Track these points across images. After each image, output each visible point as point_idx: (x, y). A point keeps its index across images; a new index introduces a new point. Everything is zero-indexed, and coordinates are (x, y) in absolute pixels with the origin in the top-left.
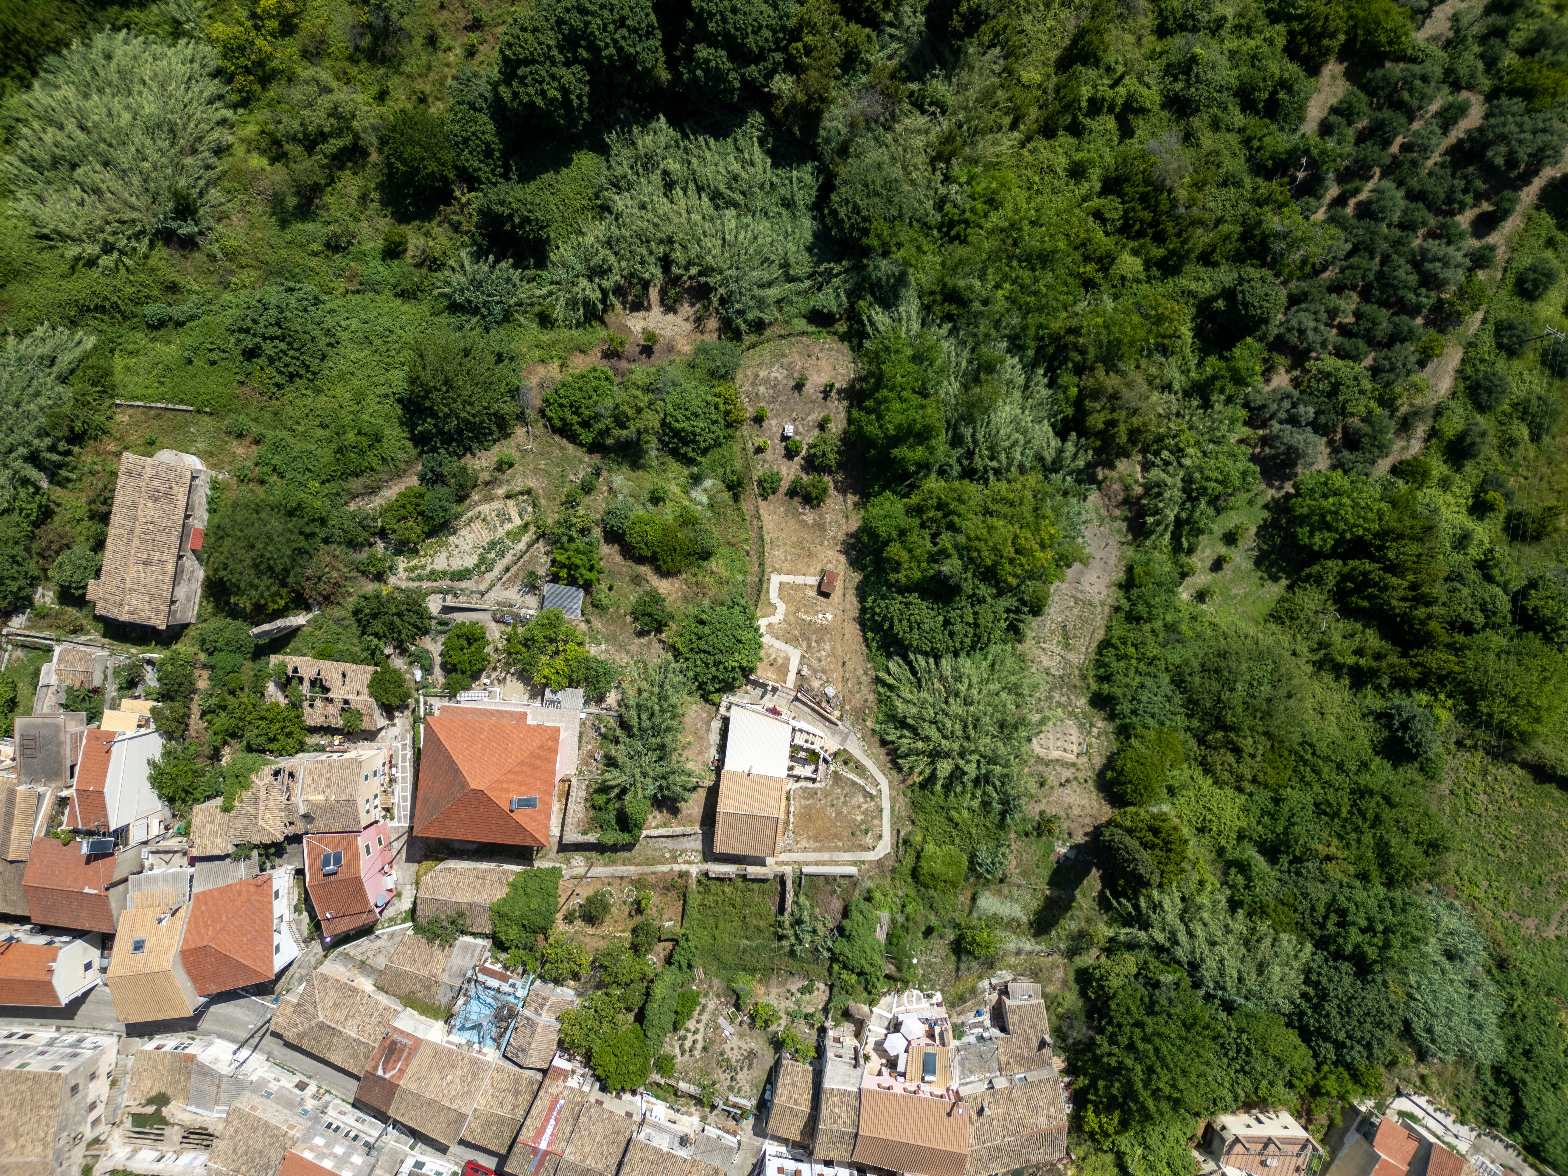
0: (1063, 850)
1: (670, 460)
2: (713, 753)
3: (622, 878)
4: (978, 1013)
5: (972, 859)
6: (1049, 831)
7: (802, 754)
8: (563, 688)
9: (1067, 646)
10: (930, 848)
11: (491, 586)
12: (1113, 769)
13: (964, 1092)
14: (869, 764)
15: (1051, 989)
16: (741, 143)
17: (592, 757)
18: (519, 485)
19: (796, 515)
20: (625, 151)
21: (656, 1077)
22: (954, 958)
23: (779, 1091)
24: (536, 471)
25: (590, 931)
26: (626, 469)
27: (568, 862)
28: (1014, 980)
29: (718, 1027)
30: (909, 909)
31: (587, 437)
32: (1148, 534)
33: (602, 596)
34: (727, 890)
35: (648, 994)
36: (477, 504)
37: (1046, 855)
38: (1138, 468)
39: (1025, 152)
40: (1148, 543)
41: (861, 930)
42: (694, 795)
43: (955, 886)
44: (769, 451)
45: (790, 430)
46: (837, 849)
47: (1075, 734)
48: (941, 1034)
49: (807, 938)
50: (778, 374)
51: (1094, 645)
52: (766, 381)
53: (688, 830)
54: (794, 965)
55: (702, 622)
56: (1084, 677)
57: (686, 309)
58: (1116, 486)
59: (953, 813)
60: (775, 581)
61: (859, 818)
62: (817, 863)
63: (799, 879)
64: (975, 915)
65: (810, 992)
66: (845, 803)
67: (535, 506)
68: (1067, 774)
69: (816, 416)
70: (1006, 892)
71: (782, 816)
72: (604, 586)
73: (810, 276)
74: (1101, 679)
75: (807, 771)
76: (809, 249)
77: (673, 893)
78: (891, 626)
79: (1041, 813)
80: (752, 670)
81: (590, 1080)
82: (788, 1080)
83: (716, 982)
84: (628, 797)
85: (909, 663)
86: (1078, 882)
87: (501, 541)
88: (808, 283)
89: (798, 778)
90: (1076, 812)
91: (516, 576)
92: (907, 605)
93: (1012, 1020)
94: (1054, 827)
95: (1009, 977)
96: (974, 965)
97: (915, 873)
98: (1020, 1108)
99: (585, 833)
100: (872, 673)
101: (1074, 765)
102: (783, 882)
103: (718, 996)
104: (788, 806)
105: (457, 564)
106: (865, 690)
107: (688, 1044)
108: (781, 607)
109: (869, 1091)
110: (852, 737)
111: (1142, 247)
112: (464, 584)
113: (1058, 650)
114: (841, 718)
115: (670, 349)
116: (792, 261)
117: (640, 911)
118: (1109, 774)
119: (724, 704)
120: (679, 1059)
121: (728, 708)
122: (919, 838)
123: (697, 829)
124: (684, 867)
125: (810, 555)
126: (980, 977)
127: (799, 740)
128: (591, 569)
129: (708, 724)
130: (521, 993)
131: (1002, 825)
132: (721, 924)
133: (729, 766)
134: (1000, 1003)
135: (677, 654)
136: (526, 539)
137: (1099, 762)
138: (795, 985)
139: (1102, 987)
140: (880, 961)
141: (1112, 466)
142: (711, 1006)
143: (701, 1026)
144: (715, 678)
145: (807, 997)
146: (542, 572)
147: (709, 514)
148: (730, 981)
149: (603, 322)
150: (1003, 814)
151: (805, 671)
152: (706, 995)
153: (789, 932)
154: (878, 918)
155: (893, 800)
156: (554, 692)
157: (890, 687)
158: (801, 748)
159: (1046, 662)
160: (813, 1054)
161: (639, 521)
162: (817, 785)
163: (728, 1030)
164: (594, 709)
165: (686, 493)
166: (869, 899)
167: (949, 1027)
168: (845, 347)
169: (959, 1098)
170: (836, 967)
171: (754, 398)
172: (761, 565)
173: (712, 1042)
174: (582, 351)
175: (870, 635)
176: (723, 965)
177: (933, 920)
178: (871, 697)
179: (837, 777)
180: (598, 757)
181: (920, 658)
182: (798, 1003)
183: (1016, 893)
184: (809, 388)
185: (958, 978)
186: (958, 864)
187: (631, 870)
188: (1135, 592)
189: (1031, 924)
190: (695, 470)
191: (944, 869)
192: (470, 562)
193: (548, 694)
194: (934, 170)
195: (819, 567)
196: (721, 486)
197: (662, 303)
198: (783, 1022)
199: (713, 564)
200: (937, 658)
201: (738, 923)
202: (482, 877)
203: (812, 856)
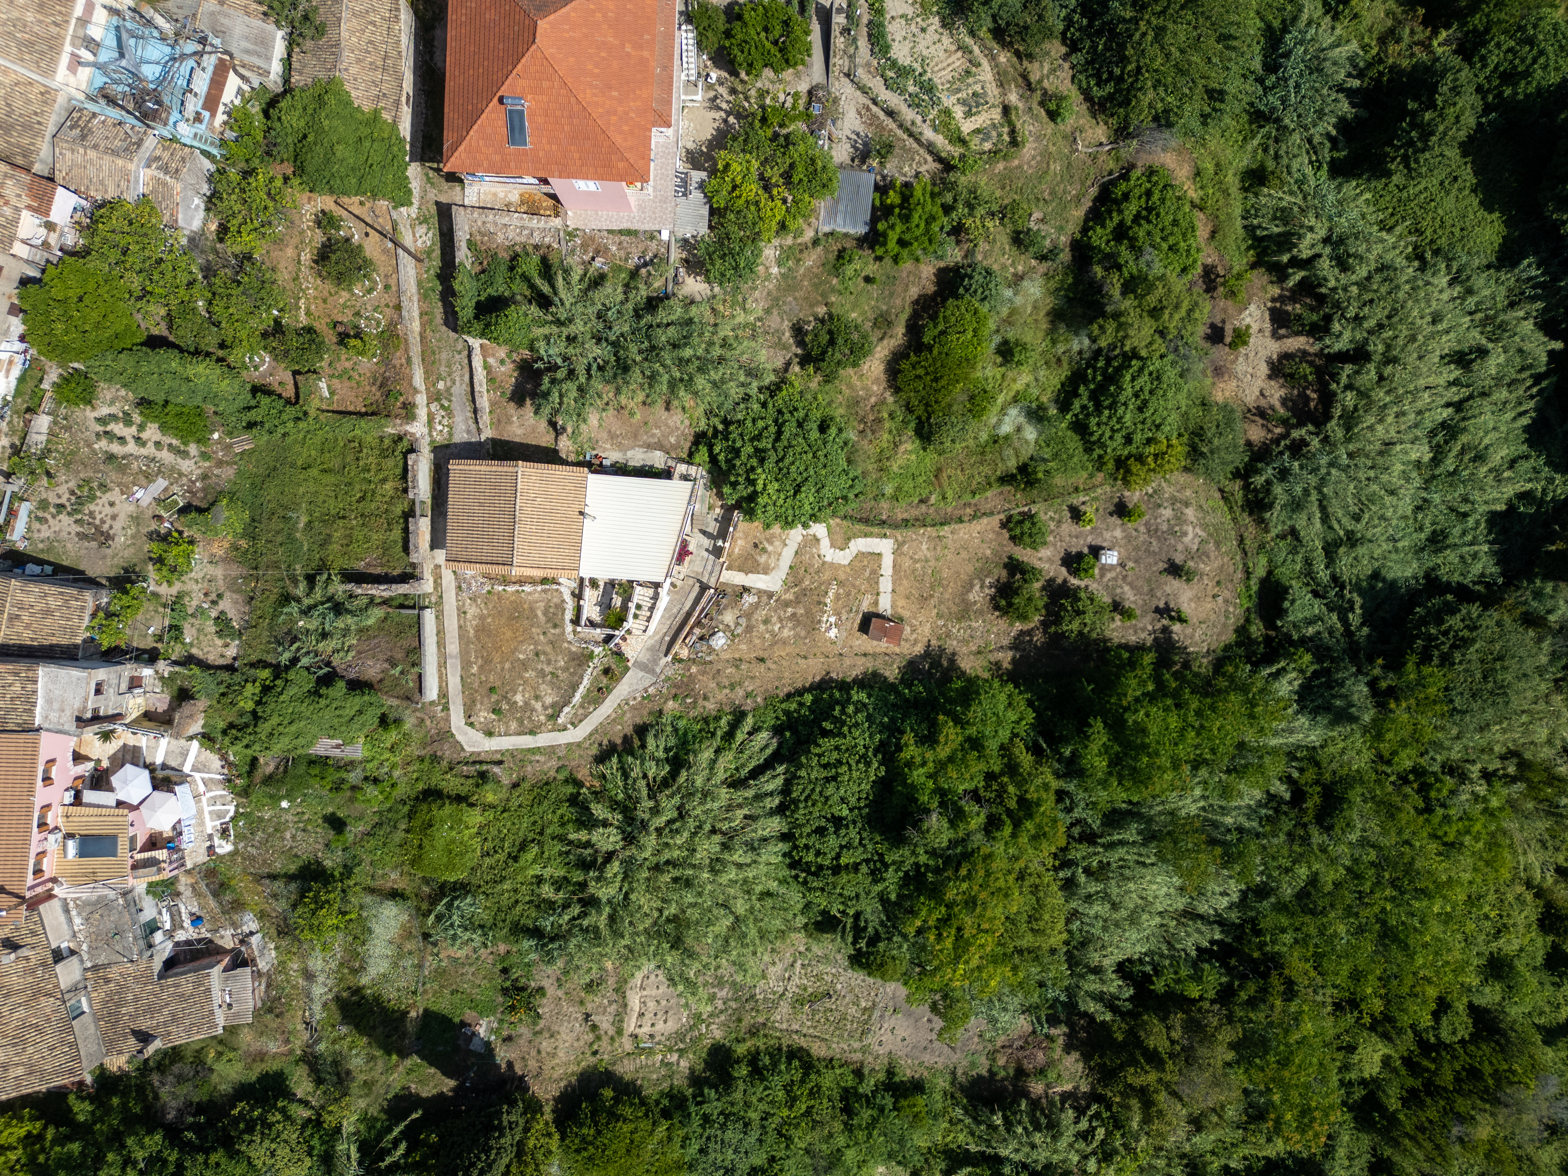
0: (482, 1031)
1: (1065, 372)
2: (612, 456)
3: (398, 307)
4: (197, 920)
5: (462, 889)
6: (513, 1008)
7: (617, 601)
8: (709, 199)
9: (799, 1002)
10: (475, 818)
11: (864, 90)
12: (617, 1100)
13: (51, 912)
14: (607, 708)
15: (246, 1038)
16: (1524, 466)
17: (597, 252)
18: (1027, 126)
19: (980, 574)
20: (1503, 291)
21: (53, 375)
22: (293, 868)
23: (34, 588)
24: (1046, 156)
25: (306, 257)
26: (1049, 303)
27: (422, 220)
28: (258, 974)
29: (149, 478)
30: (371, 791)
31: (1100, 237)
32: (972, 1112)
33: (857, 265)
34: (388, 486)
35: (197, 353)
36: (993, 58)
37: (473, 1004)
38: (1068, 1087)
39: (1520, 889)
40: (959, 1112)
41: (328, 714)
42: (543, 425)
43: (413, 863)
44: (1075, 529)
45: (1110, 558)
46: (466, 665)
47: (666, 1028)
48: (153, 863)
49: (313, 624)
50: (1192, 536)
51: (803, 1043)
52: (1180, 518)
53: (485, 419)
54: (267, 606)
55: (823, 428)
56: (753, 1032)
57: (1276, 393)
58: (1040, 1056)
59: (535, 850)
60: (884, 546)
61: (519, 698)
62: (440, 632)
63: (415, 605)
64: (368, 899)
65: (219, 633)
66: (542, 674)
67: (995, 153)
68: (605, 1023)
69: (1130, 597)
70: (409, 946)
71: (516, 572)
72: (872, 268)
73: (1334, 578)
74: (753, 1059)
75: (591, 610)
76: (1376, 575)
77: (377, 395)
78: (825, 733)
79: (541, 990)
80: (750, 514)
81: (40, 257)
82: (53, 603)
83: (229, 473)
84: (534, 310)
85: (767, 765)
86: (432, 1059)
87: (935, 102)
88: (1323, 575)
89: (578, 596)
90: (546, 1045)
91: (881, 127)
92: (864, 759)
93: (185, 982)
94: (522, 1014)
95: (263, 965)
96: (282, 906)
97: (432, 795)
98: (21, 1013)
99: (470, 244)
100: (749, 705)
101: (620, 1032)
102: (405, 578)
103: (204, 477)
104: (533, 582)
105: (895, 30)
106: (721, 695)
107: (117, 428)
108: (843, 557)
109: (35, 745)
110: (648, 680)
111: (1395, 1070)
112: (863, 43)
113: (792, 988)
114: (677, 660)
115: (1219, 371)
116: (1361, 550)
117: (343, 338)
118: (608, 1093)
119: (693, 470)
120: (91, 414)
121: (685, 478)
122: (490, 798)
123: (487, 433)
124: (422, 413)
125: (924, 599)
126: (262, 916)
127: (641, 595)
128: (902, 243)
129: (660, 446)
130: (185, 131)
131: (519, 930)
132: (330, 479)
133: (595, 481)
134: (220, 951)
135: (773, 390)
136: (940, 140)
137: (626, 1069)
138: (230, 606)
139: (250, 1130)
140: (279, 747)
141: (1068, 1048)
142: (186, 465)
143: (150, 450)
144: (737, 452)
145: (211, 627)
146: (890, 168)
147: (984, 436)
148: (232, 496)
149: (1253, 266)
150: (536, 933)
151: (749, 599)
152: (204, 456)
153: (318, 594)
154: (352, 741)
155: (550, 751)
156: (701, 186)
157: (729, 736)
158: (627, 599)
159: (774, 971)
160: (106, 643)
161: (980, 321)
162: (569, 628)
163: (144, 496)
164: (676, 255)
165: (1015, 400)
166: (384, 721)
167: (166, 875)
168: (1229, 637)
169: (33, 904)
170: (265, 674)
171: (1154, 501)
172: (906, 523)
173: (123, 469)
174: (1213, 233)
175: (808, 698)
176: (258, 486)
177: (354, 830)
178: (711, 707)
179: (583, 658)
180: (599, 262)
181: (779, 781)
182: (199, 612)
183: (408, 963)
184: (1173, 585)
185: (259, 878)
186: (450, 866)
187: (414, 325)
188: (888, 1101)
189: (358, 991)
190: (1053, 411)
191: (440, 844)
192: (901, 53)
193: (698, 176)
194: (1503, 758)
195: (906, 614)
196: (1026, 453)
197: (1286, 356)
198: (163, 589)
199: (910, 445)
200: (781, 810)
201: (333, 507)
202: (387, 65)
203: (452, 623)
